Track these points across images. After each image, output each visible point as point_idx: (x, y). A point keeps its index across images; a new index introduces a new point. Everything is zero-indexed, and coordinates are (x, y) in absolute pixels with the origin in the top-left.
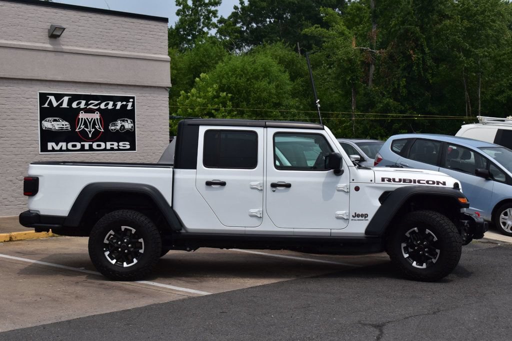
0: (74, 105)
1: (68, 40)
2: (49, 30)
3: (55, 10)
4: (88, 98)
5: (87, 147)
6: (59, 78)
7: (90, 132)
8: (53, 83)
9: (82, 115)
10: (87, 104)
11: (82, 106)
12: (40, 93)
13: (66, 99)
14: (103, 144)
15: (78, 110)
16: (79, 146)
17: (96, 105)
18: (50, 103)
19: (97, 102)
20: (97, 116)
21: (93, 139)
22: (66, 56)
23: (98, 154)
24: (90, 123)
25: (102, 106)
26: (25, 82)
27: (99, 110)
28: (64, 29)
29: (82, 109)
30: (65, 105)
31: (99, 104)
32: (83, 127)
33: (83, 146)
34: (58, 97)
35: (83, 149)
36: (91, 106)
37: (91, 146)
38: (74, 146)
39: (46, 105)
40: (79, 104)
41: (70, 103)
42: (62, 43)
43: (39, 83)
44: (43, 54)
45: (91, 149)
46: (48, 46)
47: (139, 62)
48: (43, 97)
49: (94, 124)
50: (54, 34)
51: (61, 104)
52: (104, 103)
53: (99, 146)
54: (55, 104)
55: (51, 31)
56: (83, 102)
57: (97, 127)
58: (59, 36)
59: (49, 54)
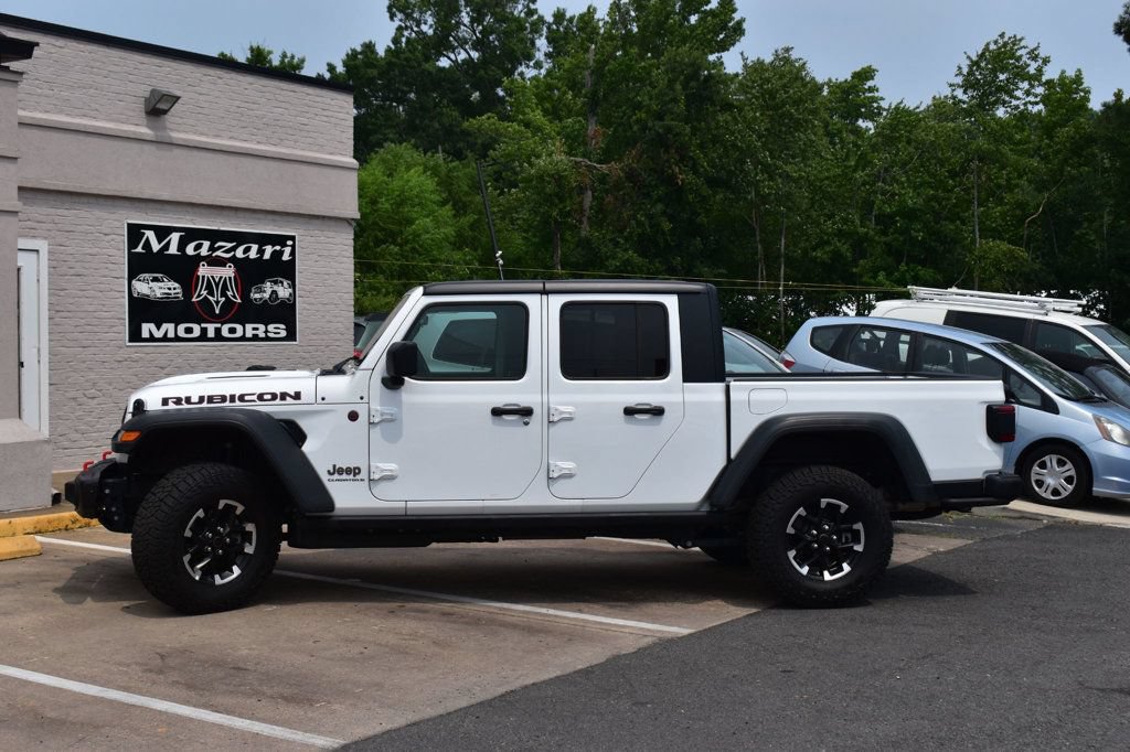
0: (190, 250)
1: (180, 121)
2: (147, 100)
3: (158, 60)
4: (214, 236)
5: (211, 334)
6: (165, 196)
7: (217, 302)
8: (151, 205)
9: (204, 271)
10: (212, 249)
11: (204, 251)
12: (129, 224)
13: (175, 237)
14: (239, 327)
15: (198, 259)
16: (197, 332)
17: (227, 251)
18: (147, 245)
19: (230, 245)
20: (228, 272)
21: (222, 319)
22: (177, 152)
23: (231, 347)
24: (217, 285)
25: (239, 253)
26: (101, 201)
27: (234, 260)
28: (178, 98)
29: (204, 258)
30: (173, 250)
31: (233, 249)
32: (204, 293)
33: (204, 331)
34: (163, 233)
35: (203, 337)
36: (219, 253)
37: (218, 331)
38: (189, 330)
39: (139, 249)
40: (198, 247)
41: (182, 245)
42: (171, 126)
43: (127, 204)
44: (136, 146)
45: (218, 337)
46: (144, 131)
47: (304, 168)
48: (135, 232)
49: (225, 288)
50: (157, 107)
51: (167, 246)
52: (241, 248)
53: (232, 331)
54: (156, 247)
55: (153, 102)
56: (206, 244)
57: (229, 293)
58: (165, 112)
59: (147, 147)
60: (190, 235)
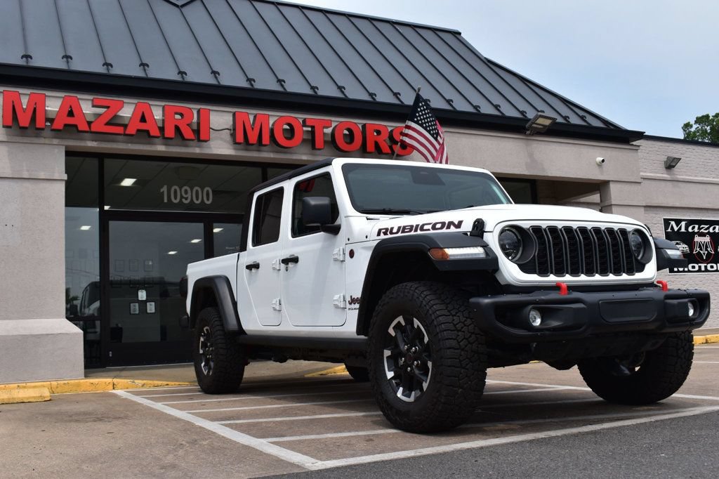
0: (690, 229)
1: (679, 170)
2: (666, 162)
3: (668, 144)
4: (700, 222)
5: (703, 269)
6: (678, 205)
7: (704, 254)
8: (672, 210)
9: (697, 239)
10: (699, 229)
11: (696, 230)
12: (664, 219)
13: (683, 224)
14: (715, 265)
15: (694, 234)
16: (697, 268)
17: (706, 229)
18: (672, 228)
19: (706, 226)
20: (707, 239)
21: (707, 261)
22: (680, 184)
23: (712, 275)
24: (703, 245)
25: (711, 230)
26: (652, 209)
27: (709, 233)
28: (680, 159)
29: (696, 233)
30: (683, 230)
31: (708, 228)
32: (698, 249)
33: (700, 267)
34: (678, 222)
36: (702, 230)
37: (706, 267)
39: (669, 230)
40: (693, 228)
42: (676, 173)
43: (662, 209)
44: (663, 184)
45: (706, 270)
46: (666, 176)
48: (667, 222)
49: (707, 247)
50: (670, 164)
51: (680, 228)
52: (712, 227)
53: (712, 267)
54: (676, 229)
55: (669, 162)
56: (697, 226)
57: (709, 249)
58: (674, 167)
59: (669, 183)
60: (690, 223)
